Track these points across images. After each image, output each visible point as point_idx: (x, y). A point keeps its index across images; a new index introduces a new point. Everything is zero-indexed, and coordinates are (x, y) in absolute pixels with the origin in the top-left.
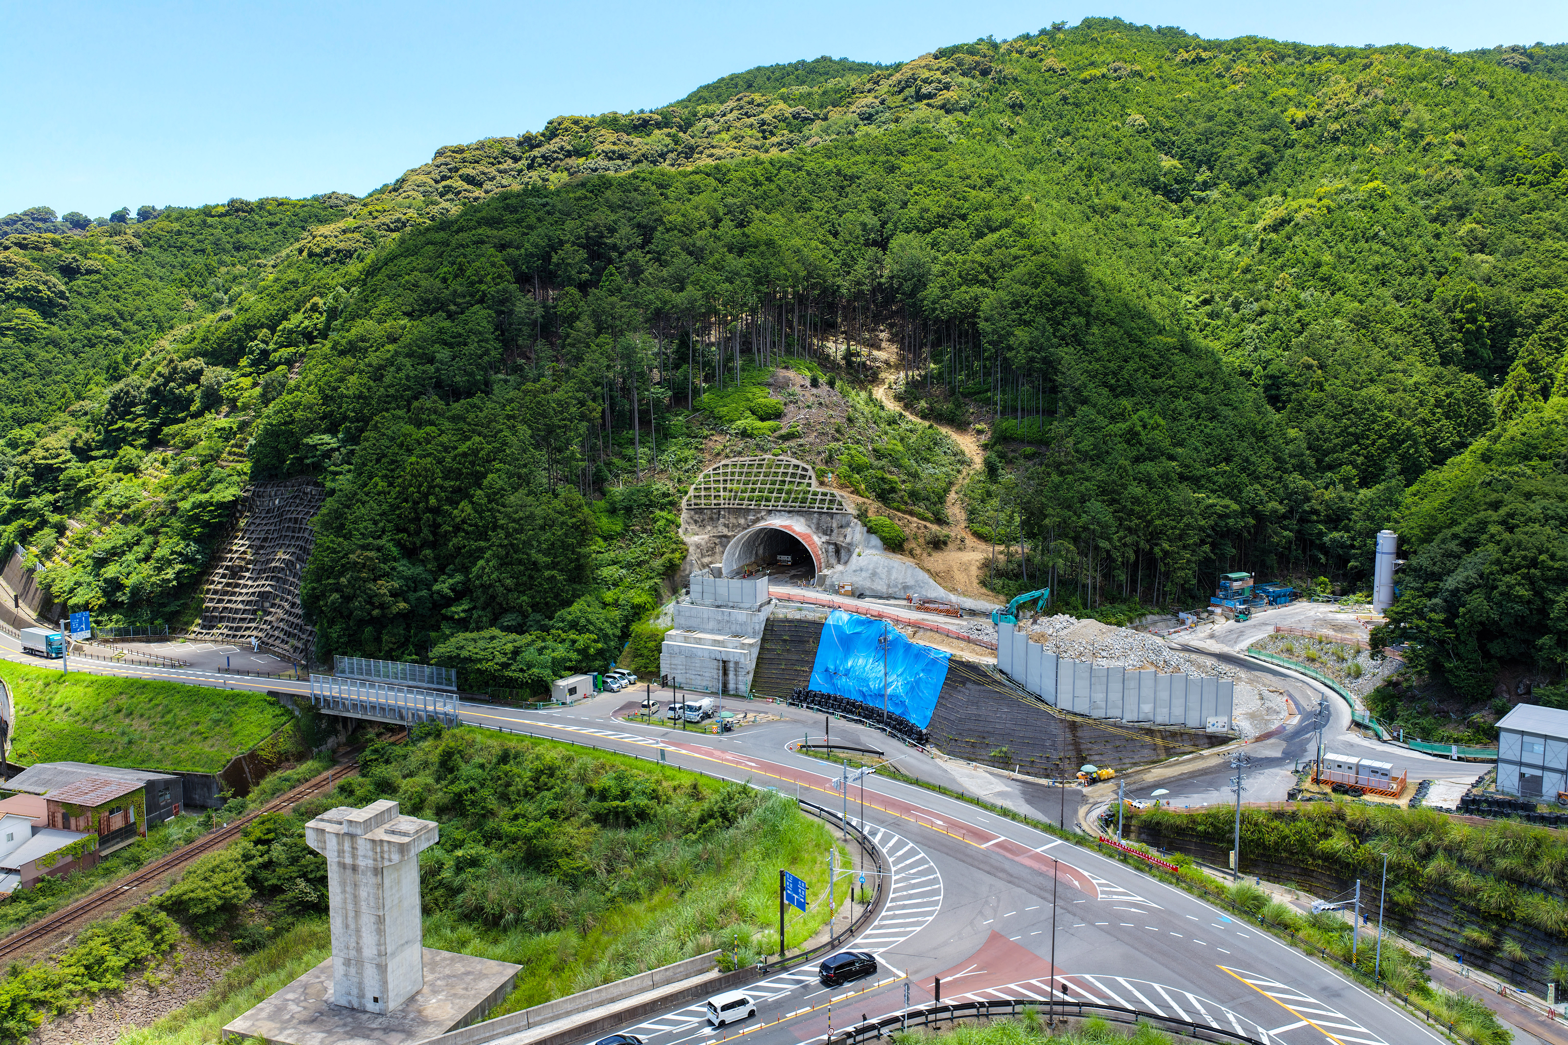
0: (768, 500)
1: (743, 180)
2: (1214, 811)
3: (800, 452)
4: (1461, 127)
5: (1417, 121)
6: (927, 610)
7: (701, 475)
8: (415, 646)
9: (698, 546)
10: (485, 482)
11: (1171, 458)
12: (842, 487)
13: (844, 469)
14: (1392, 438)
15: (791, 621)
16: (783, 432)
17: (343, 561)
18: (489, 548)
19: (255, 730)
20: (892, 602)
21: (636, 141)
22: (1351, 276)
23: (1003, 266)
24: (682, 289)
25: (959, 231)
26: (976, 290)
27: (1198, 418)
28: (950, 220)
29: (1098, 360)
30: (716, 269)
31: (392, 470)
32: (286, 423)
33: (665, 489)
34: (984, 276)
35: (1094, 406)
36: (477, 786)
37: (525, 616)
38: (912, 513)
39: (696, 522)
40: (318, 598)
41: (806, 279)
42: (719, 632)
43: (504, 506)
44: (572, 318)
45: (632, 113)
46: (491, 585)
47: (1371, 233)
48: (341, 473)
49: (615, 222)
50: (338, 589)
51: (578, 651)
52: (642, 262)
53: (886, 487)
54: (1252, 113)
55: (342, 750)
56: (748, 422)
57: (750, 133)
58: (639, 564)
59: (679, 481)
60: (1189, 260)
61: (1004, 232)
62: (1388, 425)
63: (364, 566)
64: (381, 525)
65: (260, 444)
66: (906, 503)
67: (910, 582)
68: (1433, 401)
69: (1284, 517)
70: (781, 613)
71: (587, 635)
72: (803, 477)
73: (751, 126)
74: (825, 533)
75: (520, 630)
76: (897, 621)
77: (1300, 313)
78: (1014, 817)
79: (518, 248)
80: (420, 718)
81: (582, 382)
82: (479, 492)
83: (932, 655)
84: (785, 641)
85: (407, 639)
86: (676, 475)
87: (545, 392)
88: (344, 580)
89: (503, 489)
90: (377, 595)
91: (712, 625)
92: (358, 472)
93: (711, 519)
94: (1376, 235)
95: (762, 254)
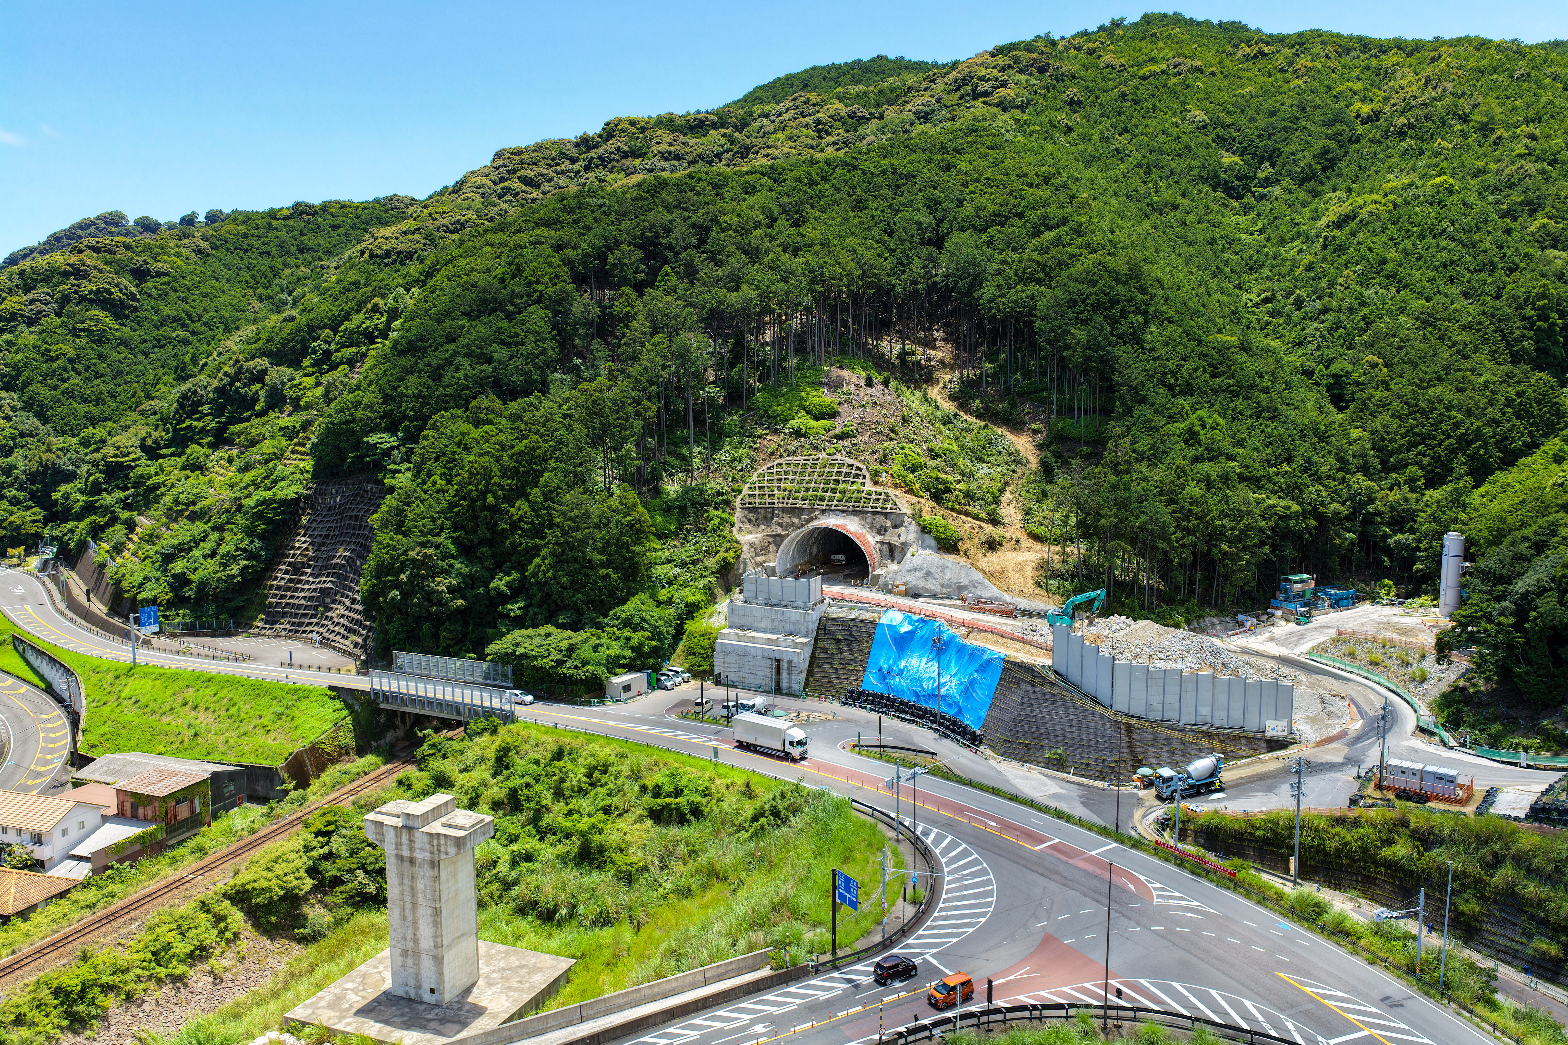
0: (822, 499)
1: (798, 180)
2: (1272, 817)
3: (853, 452)
4: (1533, 120)
5: (1487, 115)
6: (982, 611)
7: (756, 474)
8: (472, 642)
9: (752, 545)
10: (542, 481)
11: (1231, 458)
12: (896, 486)
13: (897, 469)
14: (1460, 438)
15: (845, 620)
16: (837, 431)
17: (402, 558)
18: (545, 546)
19: (316, 724)
20: (946, 602)
21: (692, 141)
22: (1418, 274)
23: (1060, 264)
24: (737, 288)
25: (1016, 229)
26: (1033, 289)
27: (1258, 417)
28: (1007, 218)
29: (1156, 359)
30: (771, 268)
31: (451, 469)
32: (347, 422)
33: (719, 488)
34: (1041, 275)
35: (1152, 405)
36: (533, 782)
37: (580, 613)
38: (967, 514)
39: (750, 521)
40: (377, 595)
41: (861, 277)
42: (772, 631)
43: (560, 504)
44: (628, 318)
45: (688, 114)
46: (546, 583)
47: (1438, 229)
48: (399, 472)
49: (671, 222)
50: (397, 585)
51: (633, 649)
52: (697, 261)
53: (941, 487)
54: (1316, 107)
55: (400, 745)
56: (802, 421)
57: (805, 132)
58: (694, 563)
59: (734, 480)
60: (1250, 258)
61: (1061, 230)
62: (1457, 426)
63: (423, 563)
64: (439, 522)
65: (322, 441)
66: (961, 503)
67: (965, 582)
68: (1503, 400)
69: (1347, 518)
70: (834, 613)
71: (642, 633)
72: (857, 476)
73: (807, 126)
74: (879, 533)
75: (575, 627)
76: (951, 622)
77: (1364, 311)
78: (1069, 819)
79: (575, 248)
80: (477, 714)
81: (637, 381)
82: (536, 490)
83: (986, 657)
84: (838, 640)
85: (464, 636)
86: (730, 473)
87: (601, 391)
88: (403, 577)
89: (559, 487)
90: (435, 592)
91: (765, 624)
92: (418, 470)
93: (765, 518)
94: (1444, 231)
95: (817, 254)
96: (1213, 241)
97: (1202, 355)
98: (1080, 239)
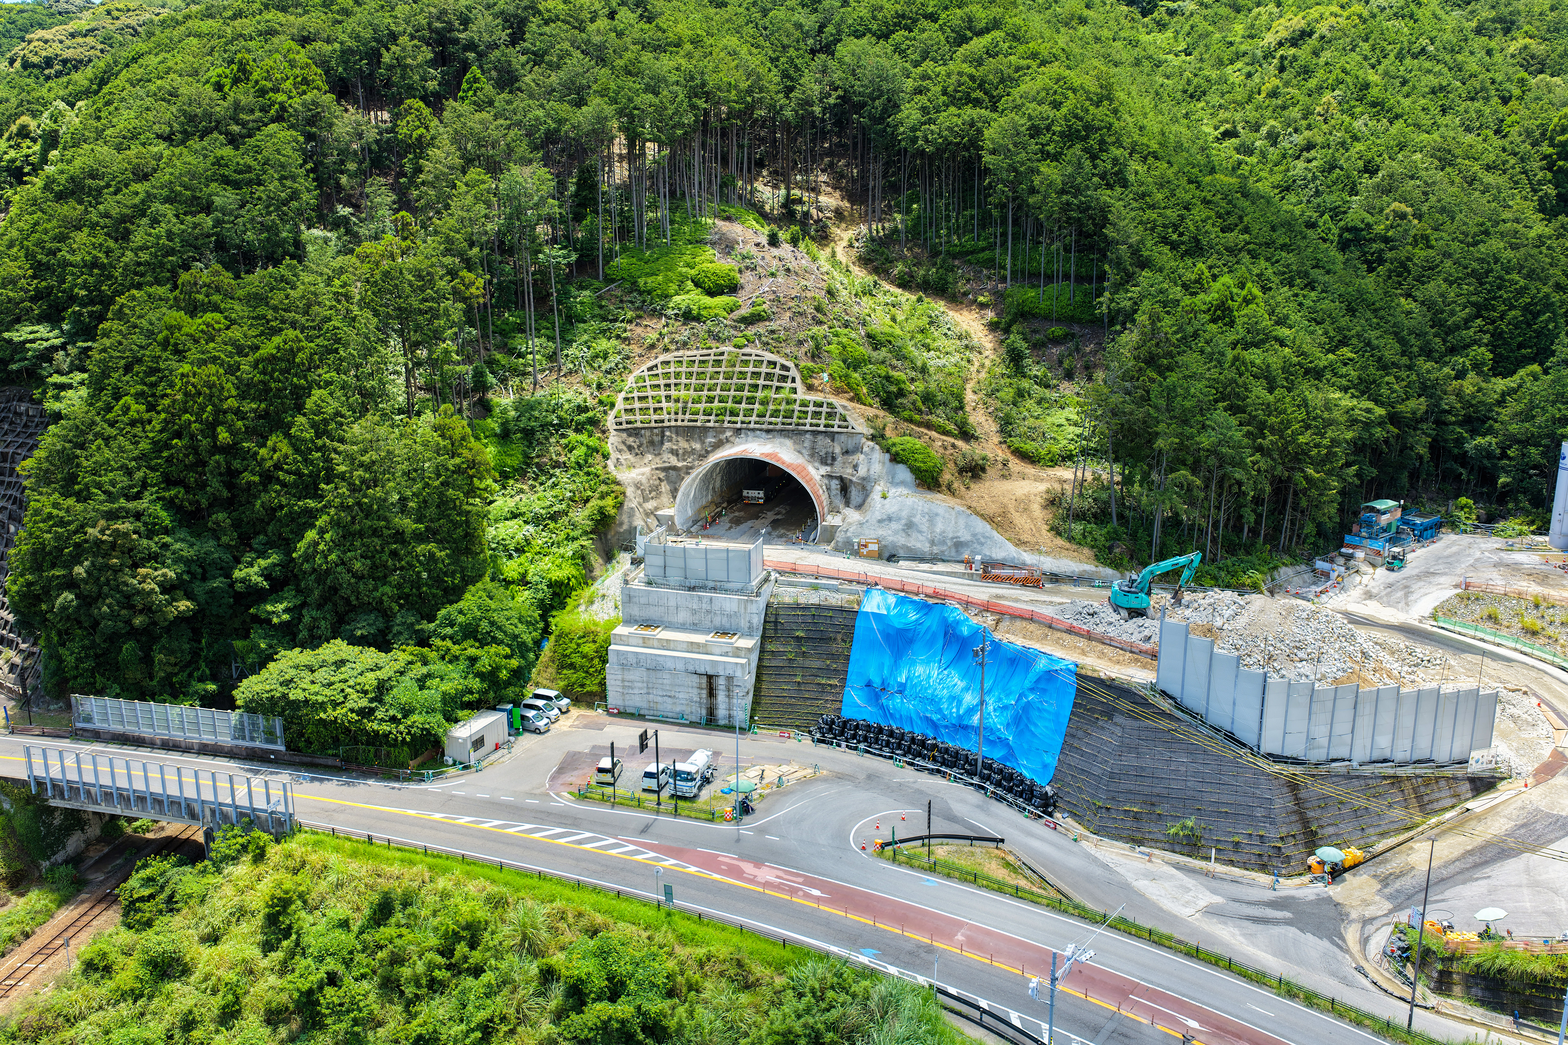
0: (733, 413)
3: (772, 342)
6: (997, 579)
7: (631, 378)
8: (209, 663)
9: (638, 486)
10: (309, 404)
11: (1281, 343)
12: (838, 392)
13: (837, 365)
14: (1526, 309)
15: (806, 608)
16: (745, 311)
17: (77, 538)
18: (322, 511)
20: (940, 567)
22: (1406, 102)
23: (1002, 81)
24: (580, 103)
25: (931, 34)
26: (969, 112)
28: (915, 21)
29: (1153, 207)
30: (629, 73)
31: (153, 385)
33: (579, 400)
34: (979, 94)
35: (1161, 270)
37: (387, 615)
38: (929, 426)
39: (630, 448)
40: (38, 599)
41: (749, 91)
42: (694, 628)
43: (342, 441)
44: (420, 147)
46: (328, 572)
47: (1416, 48)
48: (70, 386)
50: (71, 584)
51: (480, 675)
52: (515, 64)
53: (893, 389)
55: (94, 854)
56: (692, 298)
58: (554, 517)
59: (599, 387)
60: (1189, 82)
61: (997, 34)
62: (1520, 292)
63: (113, 546)
64: (139, 475)
66: (920, 412)
67: (965, 536)
70: (788, 595)
71: (494, 647)
72: (783, 378)
74: (824, 462)
75: (384, 646)
76: (964, 603)
77: (1359, 147)
78: (1310, 999)
79: (328, 41)
80: (225, 817)
81: (449, 240)
82: (300, 419)
83: (1042, 665)
84: (798, 639)
85: (196, 654)
86: (593, 377)
87: (392, 257)
88: (79, 570)
89: (338, 414)
90: (139, 592)
91: (683, 616)
92: (97, 386)
93: (652, 443)
94: (1423, 50)
95: (689, 56)
96: (1137, 63)
97: (1206, 202)
98: (1022, 49)
